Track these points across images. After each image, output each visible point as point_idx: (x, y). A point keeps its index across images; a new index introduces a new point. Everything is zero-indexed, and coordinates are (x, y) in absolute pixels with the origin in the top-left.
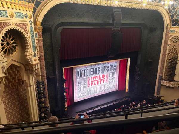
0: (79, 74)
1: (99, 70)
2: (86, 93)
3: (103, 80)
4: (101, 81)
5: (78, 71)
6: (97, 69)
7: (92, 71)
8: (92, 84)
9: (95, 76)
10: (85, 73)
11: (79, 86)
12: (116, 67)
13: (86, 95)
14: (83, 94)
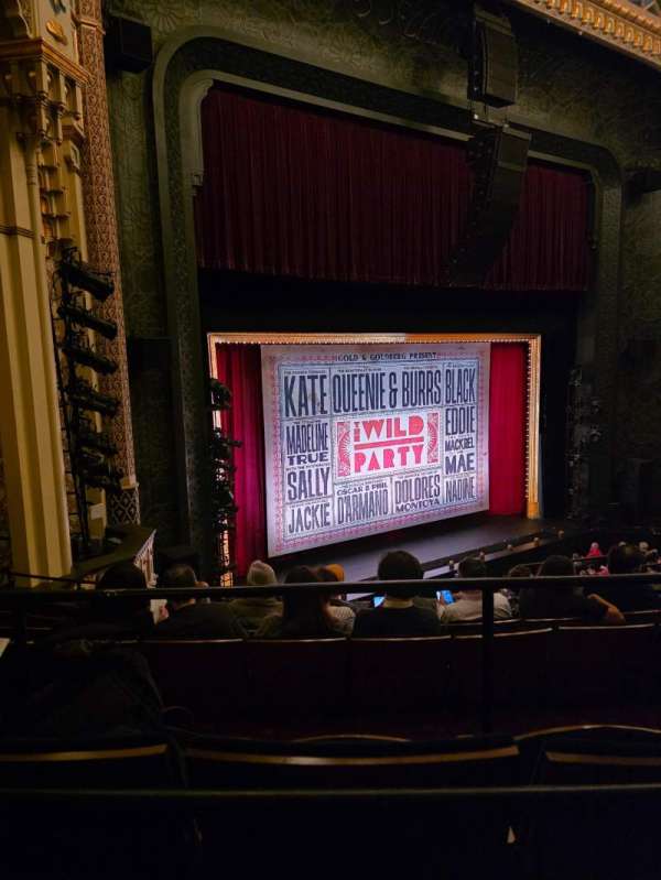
0: (295, 396)
1: (395, 390)
2: (329, 509)
3: (418, 444)
4: (403, 451)
5: (286, 378)
6: (386, 380)
7: (361, 392)
8: (360, 459)
9: (377, 418)
10: (323, 395)
11: (292, 463)
12: (475, 386)
13: (329, 519)
14: (314, 515)
